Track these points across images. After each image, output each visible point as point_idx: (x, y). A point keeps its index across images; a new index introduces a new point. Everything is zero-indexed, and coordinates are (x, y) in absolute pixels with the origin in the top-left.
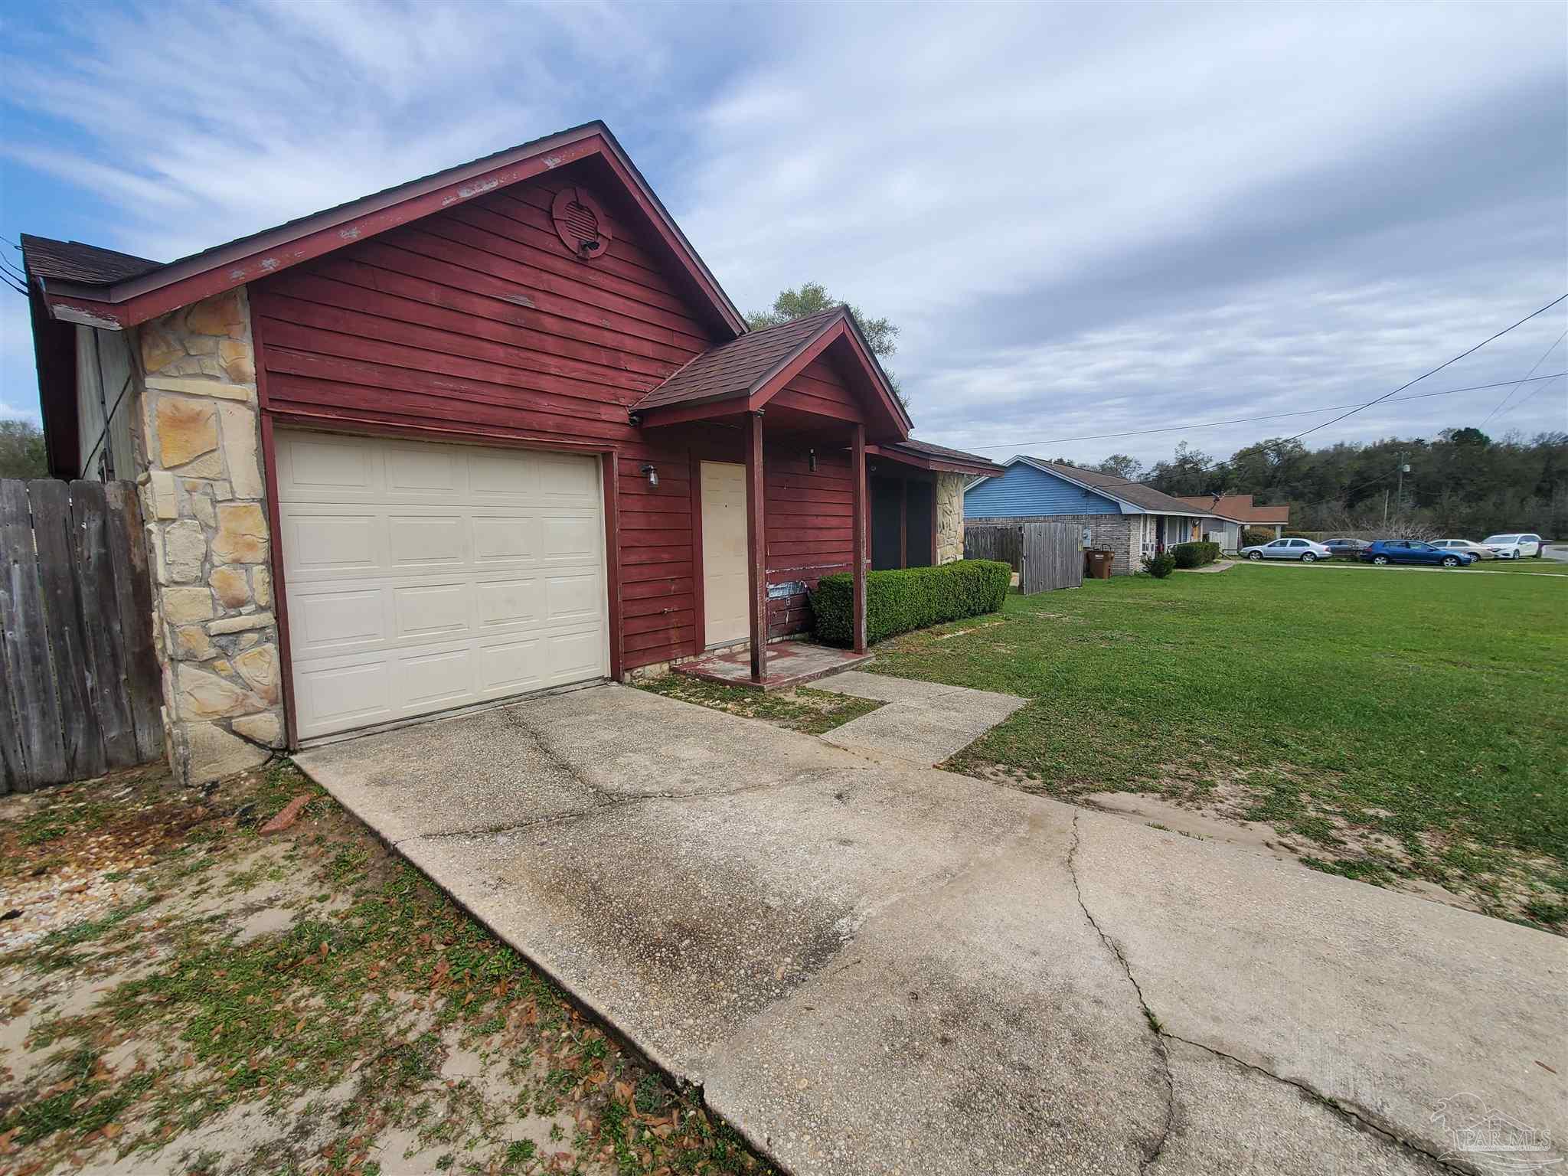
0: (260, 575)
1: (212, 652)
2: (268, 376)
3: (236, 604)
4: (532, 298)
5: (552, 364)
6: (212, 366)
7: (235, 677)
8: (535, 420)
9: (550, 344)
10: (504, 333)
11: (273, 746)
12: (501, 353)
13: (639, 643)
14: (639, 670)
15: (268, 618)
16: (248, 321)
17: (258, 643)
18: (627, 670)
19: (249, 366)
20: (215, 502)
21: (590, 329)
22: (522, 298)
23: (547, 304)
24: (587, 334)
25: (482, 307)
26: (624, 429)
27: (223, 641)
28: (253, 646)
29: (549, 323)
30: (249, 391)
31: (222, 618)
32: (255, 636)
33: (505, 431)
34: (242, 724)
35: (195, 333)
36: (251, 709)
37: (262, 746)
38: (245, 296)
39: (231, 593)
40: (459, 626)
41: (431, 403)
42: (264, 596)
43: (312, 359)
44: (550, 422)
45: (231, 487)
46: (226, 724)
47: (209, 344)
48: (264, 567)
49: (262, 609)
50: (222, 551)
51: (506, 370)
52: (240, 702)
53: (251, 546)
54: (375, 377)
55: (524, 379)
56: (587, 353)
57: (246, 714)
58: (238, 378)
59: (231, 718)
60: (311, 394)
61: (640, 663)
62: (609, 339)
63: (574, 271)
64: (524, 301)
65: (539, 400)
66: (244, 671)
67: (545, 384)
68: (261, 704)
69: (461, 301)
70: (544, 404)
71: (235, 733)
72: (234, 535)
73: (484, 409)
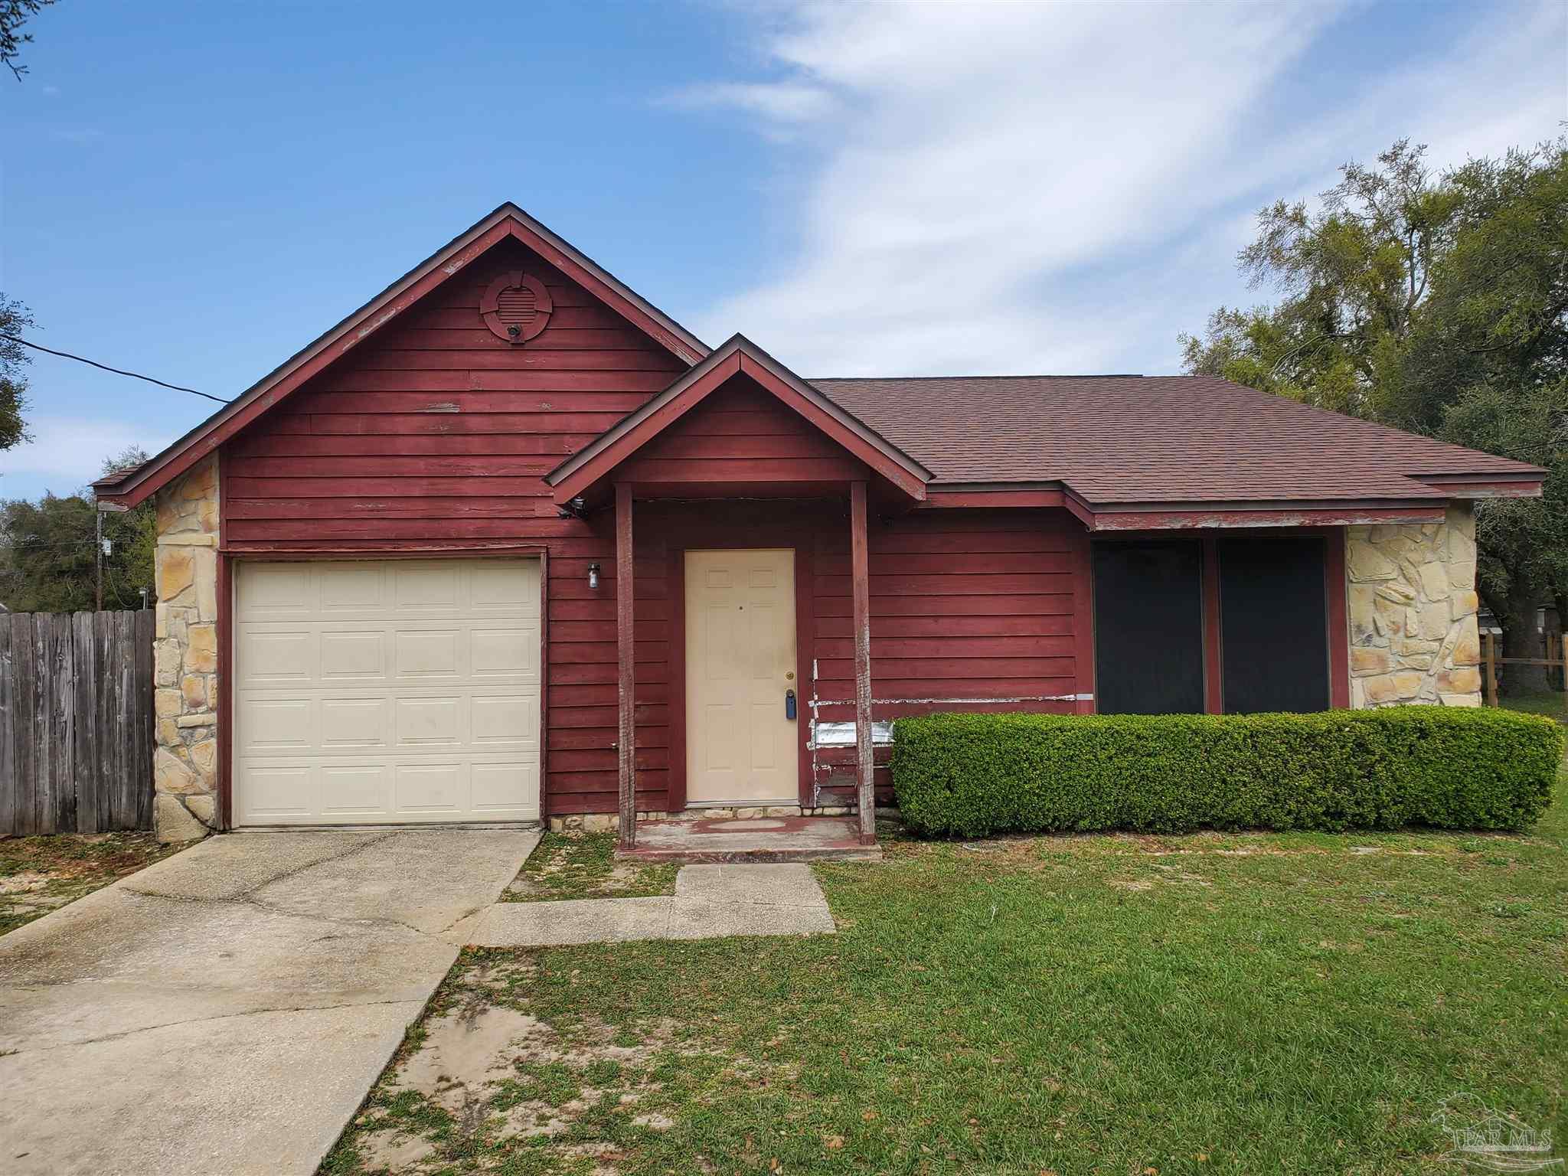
0: (212, 681)
1: (177, 741)
2: (228, 524)
3: (196, 704)
4: (457, 402)
5: (477, 467)
6: (193, 522)
7: (189, 763)
8: (452, 529)
9: (476, 445)
10: (427, 444)
11: (208, 824)
12: (421, 464)
13: (577, 785)
14: (575, 818)
15: (213, 718)
16: (218, 483)
17: (206, 737)
18: (558, 816)
19: (215, 519)
20: (188, 625)
21: (525, 418)
22: (446, 405)
23: (473, 404)
24: (521, 424)
25: (403, 425)
26: (566, 523)
27: (185, 733)
28: (203, 739)
29: (475, 424)
30: (215, 537)
31: (186, 714)
32: (204, 731)
33: (421, 543)
34: (194, 801)
35: (186, 500)
36: (198, 791)
37: (203, 822)
38: (217, 464)
39: (194, 695)
40: (376, 741)
41: (351, 525)
42: (212, 700)
43: (260, 503)
44: (469, 529)
45: (198, 614)
46: (182, 797)
47: (191, 507)
48: (215, 676)
49: (211, 710)
50: (191, 663)
51: (425, 482)
52: (191, 783)
53: (207, 659)
54: (306, 509)
55: (444, 487)
56: (521, 445)
57: (194, 794)
58: (209, 529)
59: (186, 795)
60: (256, 533)
61: (579, 809)
62: (548, 424)
63: (506, 360)
64: (450, 408)
65: (458, 505)
66: (196, 759)
67: (468, 488)
68: (206, 788)
69: (386, 425)
70: (465, 509)
71: (187, 808)
72: (197, 650)
73: (400, 524)
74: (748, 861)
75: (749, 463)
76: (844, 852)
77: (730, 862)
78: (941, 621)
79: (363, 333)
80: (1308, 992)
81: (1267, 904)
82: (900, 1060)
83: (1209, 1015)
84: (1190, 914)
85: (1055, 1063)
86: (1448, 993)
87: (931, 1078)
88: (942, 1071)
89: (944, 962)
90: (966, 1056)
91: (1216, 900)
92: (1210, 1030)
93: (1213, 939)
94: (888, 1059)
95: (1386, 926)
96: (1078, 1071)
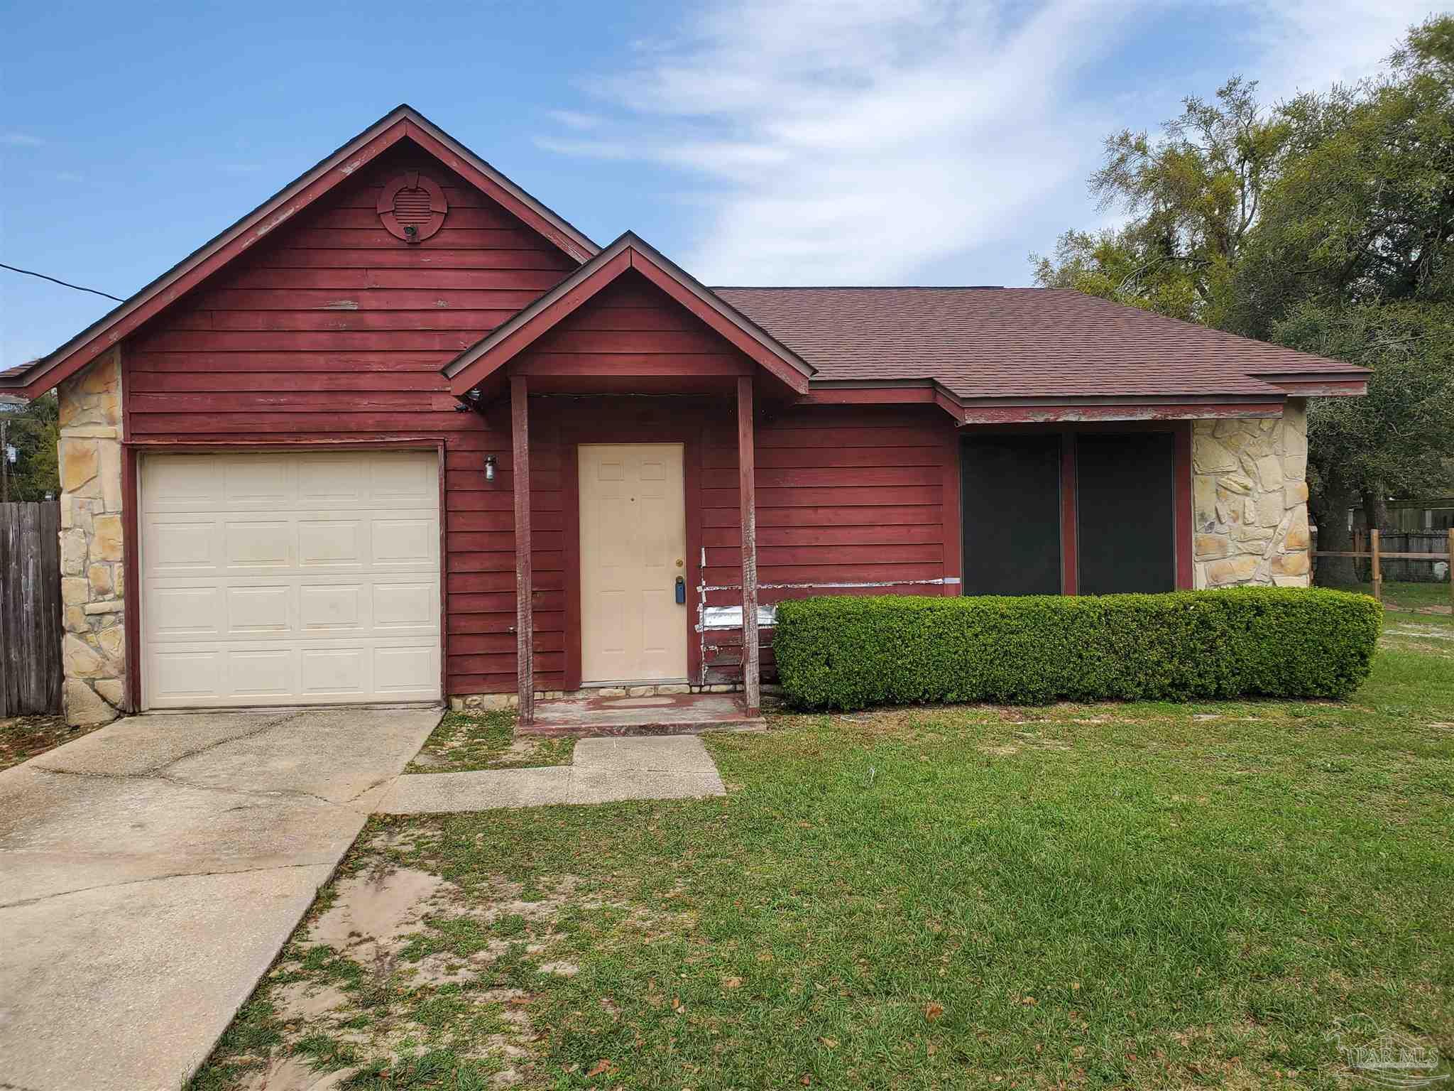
0: (119, 570)
1: (84, 627)
2: (131, 417)
3: (103, 592)
4: (355, 299)
5: (375, 362)
6: (96, 415)
7: (98, 649)
8: (352, 422)
9: (376, 341)
10: (326, 341)
11: (118, 707)
12: (321, 360)
13: (477, 666)
14: (475, 698)
15: (120, 605)
16: (120, 377)
17: (114, 624)
18: (457, 696)
19: (118, 412)
20: (93, 515)
21: (418, 315)
22: (344, 302)
23: (371, 302)
24: (417, 322)
25: (302, 321)
26: (463, 417)
27: (92, 619)
28: (110, 626)
29: (373, 320)
30: (119, 428)
31: (95, 601)
32: (112, 618)
33: (322, 437)
34: (100, 684)
35: (88, 394)
36: (107, 675)
37: (112, 706)
38: (120, 359)
39: (101, 584)
40: (283, 626)
41: (252, 419)
42: (119, 588)
43: (162, 397)
44: (370, 422)
45: (104, 504)
46: (91, 682)
47: (94, 399)
48: (121, 564)
49: (119, 597)
50: (97, 553)
51: (325, 377)
52: (100, 668)
53: (113, 548)
54: (208, 403)
55: (343, 382)
56: (418, 342)
57: (101, 679)
58: (112, 422)
59: (94, 679)
60: (159, 426)
61: (477, 690)
62: (444, 321)
63: (404, 259)
64: (350, 305)
65: (357, 400)
66: (104, 644)
67: (365, 382)
68: (114, 672)
69: (286, 322)
70: (364, 403)
71: (96, 691)
72: (103, 539)
73: (301, 417)
74: (641, 734)
75: (641, 358)
76: (732, 724)
77: (624, 734)
78: (820, 511)
79: (262, 231)
80: (1163, 840)
81: (1121, 764)
82: (791, 907)
83: (1074, 863)
84: (1054, 774)
85: (936, 907)
86: (1288, 838)
87: (822, 923)
88: (829, 917)
89: (829, 818)
90: (854, 902)
91: (1076, 762)
92: (1077, 875)
93: (1075, 796)
94: (780, 906)
95: (1230, 782)
96: (958, 914)
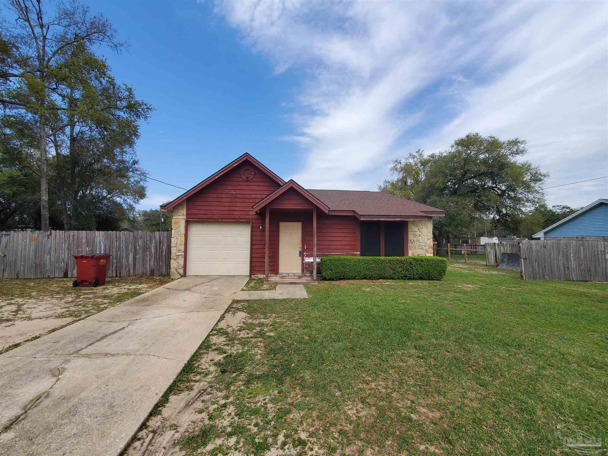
0: (183, 246)
1: (175, 258)
2: (187, 214)
3: (180, 251)
5: (239, 204)
6: (180, 214)
8: (233, 217)
9: (239, 200)
10: (228, 200)
12: (227, 204)
13: (257, 268)
14: (256, 275)
15: (183, 253)
16: (186, 206)
18: (253, 274)
19: (185, 213)
20: (179, 235)
23: (238, 192)
24: (248, 196)
25: (224, 196)
26: (256, 216)
27: (177, 256)
28: (181, 258)
29: (238, 196)
30: (185, 217)
31: (178, 253)
32: (181, 256)
33: (227, 220)
35: (179, 209)
37: (180, 275)
39: (179, 249)
40: (217, 259)
41: (212, 216)
42: (183, 250)
43: (194, 210)
44: (237, 217)
45: (181, 232)
46: (176, 270)
47: (180, 211)
50: (179, 242)
51: (228, 207)
52: (178, 267)
53: (182, 242)
54: (204, 212)
55: (232, 208)
56: (248, 200)
57: (179, 269)
58: (183, 215)
60: (194, 217)
61: (257, 273)
62: (253, 196)
63: (245, 183)
64: (234, 193)
65: (234, 212)
66: (179, 262)
67: (236, 209)
68: (181, 268)
69: (221, 196)
70: (236, 213)
71: (177, 272)
72: (180, 240)
73: (223, 215)
74: (291, 284)
75: (293, 205)
76: (310, 283)
77: (287, 284)
78: (330, 237)
79: (216, 177)
80: (399, 310)
81: (392, 293)
82: (320, 322)
83: (381, 314)
84: (378, 295)
85: (351, 323)
86: (426, 310)
87: (326, 326)
88: (328, 325)
89: (329, 304)
90: (333, 322)
91: (382, 292)
92: (381, 317)
93: (381, 300)
94: (318, 322)
95: (415, 298)
96: (355, 325)
